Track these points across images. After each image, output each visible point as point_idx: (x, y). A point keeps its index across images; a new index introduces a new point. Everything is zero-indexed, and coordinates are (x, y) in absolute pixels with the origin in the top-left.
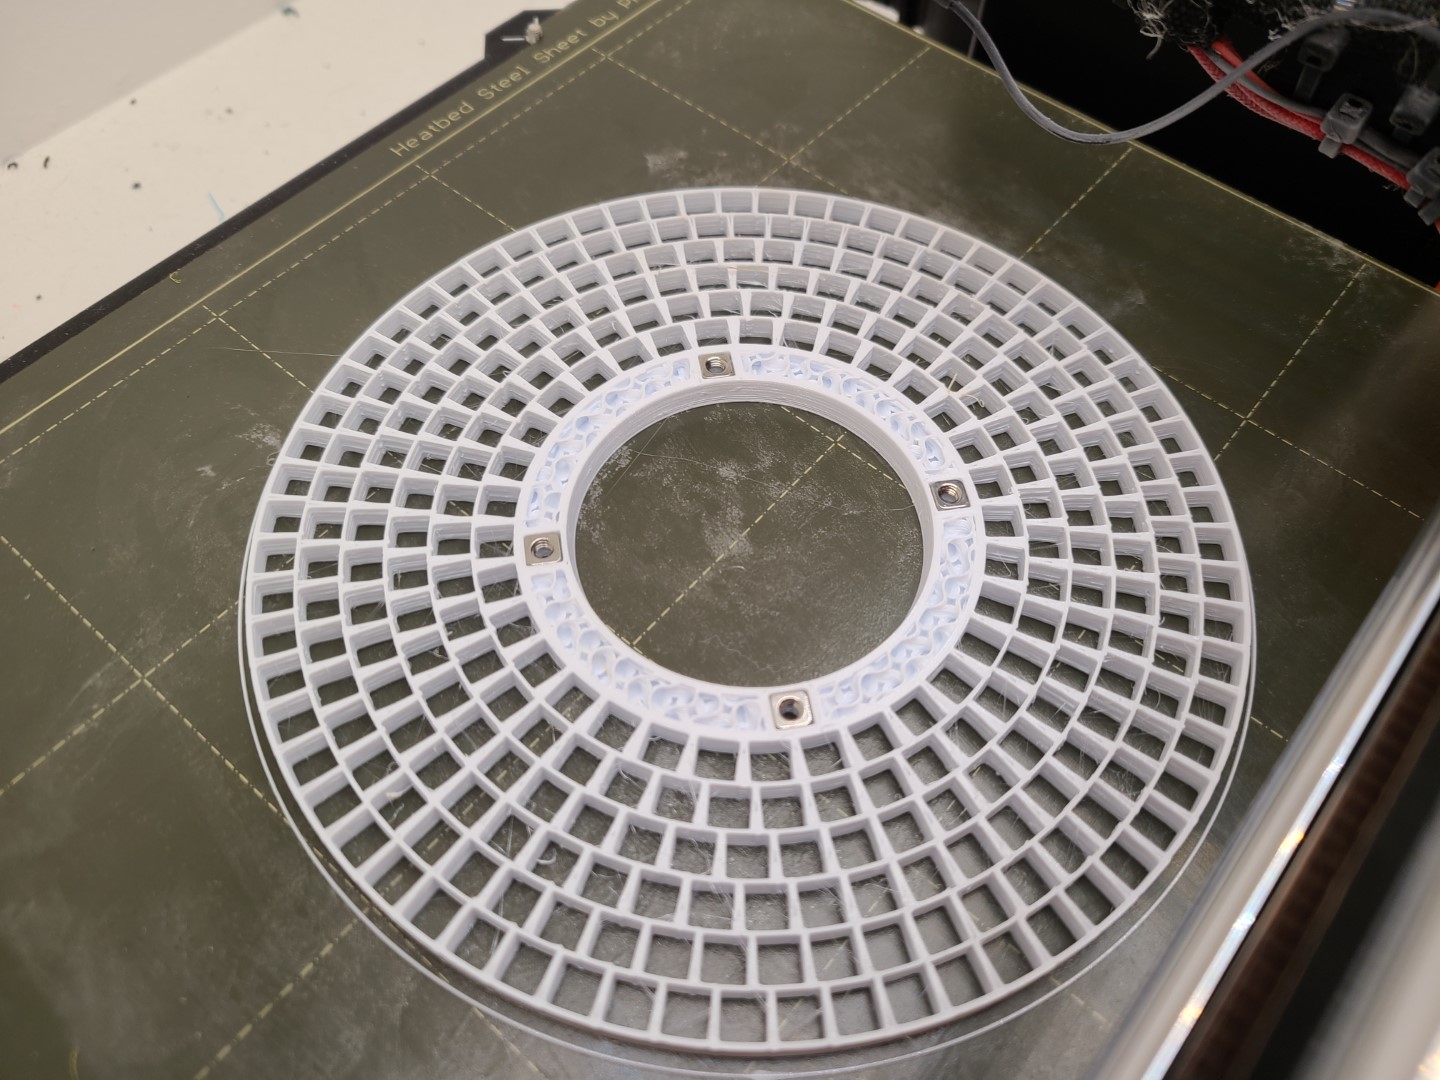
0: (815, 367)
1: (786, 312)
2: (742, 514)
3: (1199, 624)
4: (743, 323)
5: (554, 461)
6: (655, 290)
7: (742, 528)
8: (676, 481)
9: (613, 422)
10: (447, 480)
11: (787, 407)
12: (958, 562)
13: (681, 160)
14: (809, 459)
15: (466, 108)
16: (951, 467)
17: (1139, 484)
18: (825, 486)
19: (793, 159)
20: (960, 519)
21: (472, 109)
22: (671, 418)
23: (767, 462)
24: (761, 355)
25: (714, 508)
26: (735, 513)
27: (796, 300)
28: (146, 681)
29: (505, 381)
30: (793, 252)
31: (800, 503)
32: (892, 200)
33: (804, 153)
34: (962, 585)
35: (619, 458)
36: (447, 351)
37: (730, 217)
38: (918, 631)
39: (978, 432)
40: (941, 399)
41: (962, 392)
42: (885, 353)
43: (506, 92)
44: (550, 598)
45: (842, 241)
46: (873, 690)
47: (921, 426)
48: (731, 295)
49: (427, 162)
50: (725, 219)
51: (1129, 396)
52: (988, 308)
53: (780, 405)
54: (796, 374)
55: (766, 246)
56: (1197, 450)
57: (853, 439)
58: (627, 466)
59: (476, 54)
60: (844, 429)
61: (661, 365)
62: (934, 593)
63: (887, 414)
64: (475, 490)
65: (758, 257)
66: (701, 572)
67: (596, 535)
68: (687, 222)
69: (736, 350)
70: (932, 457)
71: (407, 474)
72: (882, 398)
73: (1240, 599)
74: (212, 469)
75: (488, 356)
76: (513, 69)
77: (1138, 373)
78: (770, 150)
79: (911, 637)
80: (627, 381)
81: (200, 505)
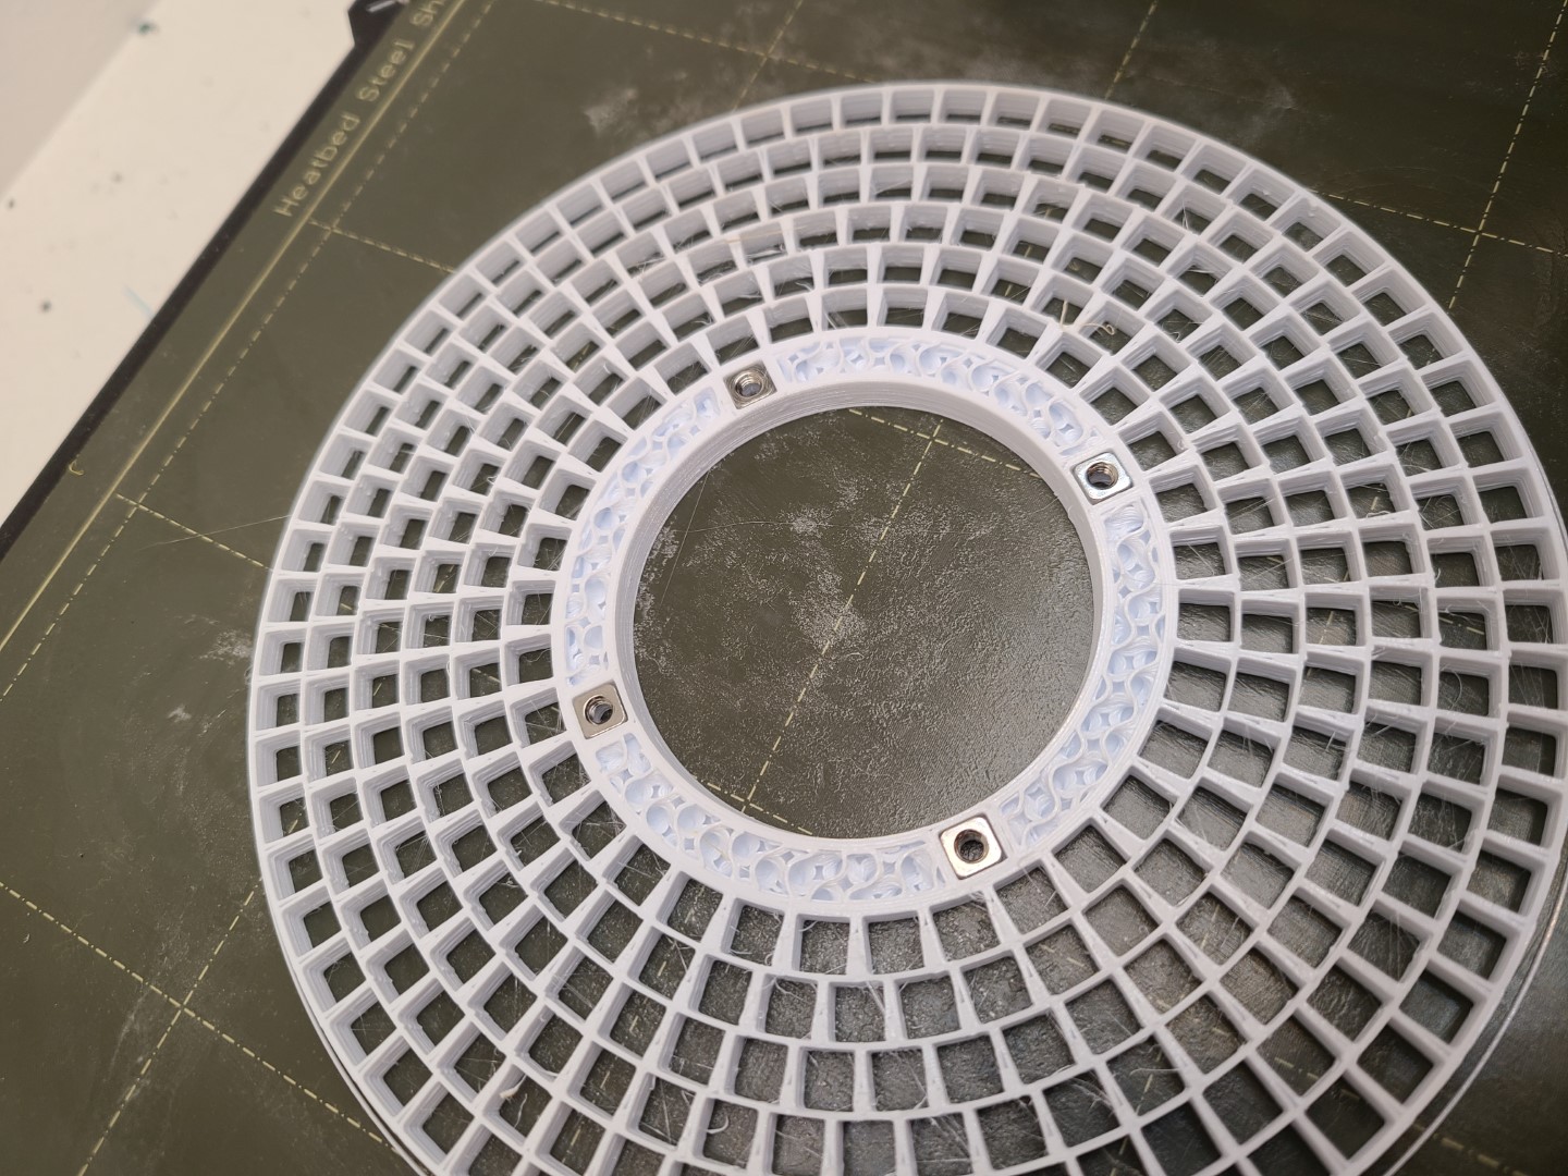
0: (877, 345)
1: (820, 278)
2: (838, 579)
3: (1490, 563)
4: (767, 313)
5: (581, 582)
6: (643, 303)
7: (843, 598)
8: (743, 557)
9: (642, 504)
10: (459, 649)
11: (857, 409)
12: (1138, 568)
13: (631, 103)
14: (904, 474)
15: (350, 123)
16: (1093, 434)
17: (1355, 383)
18: (935, 507)
19: (773, 52)
20: (1125, 507)
21: (358, 121)
22: (713, 471)
23: (852, 495)
24: (804, 350)
25: (800, 580)
26: (829, 580)
27: (827, 256)
28: (186, 1010)
29: (492, 491)
30: (806, 189)
31: (909, 539)
32: (916, 69)
33: (784, 39)
34: (1151, 600)
35: (663, 547)
36: (412, 471)
37: (712, 166)
38: (1109, 687)
39: (1116, 372)
40: (1056, 340)
41: (1082, 319)
42: (963, 297)
43: (392, 82)
44: (626, 774)
45: (865, 153)
46: (1072, 785)
47: (1040, 388)
48: (743, 277)
49: (324, 214)
50: (706, 171)
51: (1309, 256)
52: (1082, 186)
53: (847, 409)
54: (855, 361)
55: (769, 192)
56: (1425, 308)
57: (954, 428)
58: (676, 554)
59: (340, 41)
60: (938, 417)
61: (680, 406)
62: (1117, 622)
63: (989, 383)
64: (496, 651)
65: (763, 212)
66: (807, 675)
67: (662, 661)
68: (659, 192)
69: (770, 354)
70: (1064, 426)
71: (409, 655)
72: (977, 362)
73: (1539, 514)
74: (186, 710)
75: (463, 463)
76: (391, 48)
77: (1312, 215)
78: (740, 49)
79: (1102, 698)
80: (643, 442)
81: (185, 761)
